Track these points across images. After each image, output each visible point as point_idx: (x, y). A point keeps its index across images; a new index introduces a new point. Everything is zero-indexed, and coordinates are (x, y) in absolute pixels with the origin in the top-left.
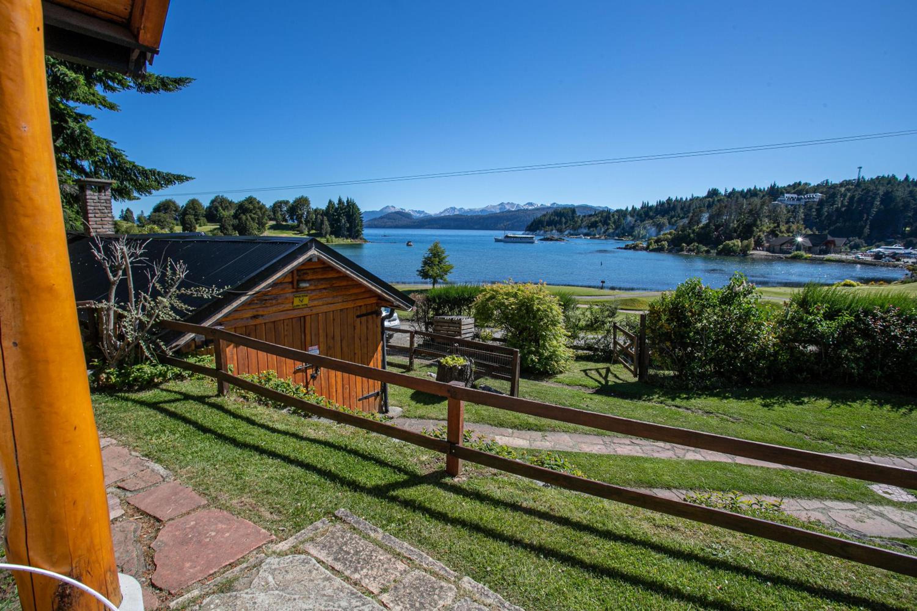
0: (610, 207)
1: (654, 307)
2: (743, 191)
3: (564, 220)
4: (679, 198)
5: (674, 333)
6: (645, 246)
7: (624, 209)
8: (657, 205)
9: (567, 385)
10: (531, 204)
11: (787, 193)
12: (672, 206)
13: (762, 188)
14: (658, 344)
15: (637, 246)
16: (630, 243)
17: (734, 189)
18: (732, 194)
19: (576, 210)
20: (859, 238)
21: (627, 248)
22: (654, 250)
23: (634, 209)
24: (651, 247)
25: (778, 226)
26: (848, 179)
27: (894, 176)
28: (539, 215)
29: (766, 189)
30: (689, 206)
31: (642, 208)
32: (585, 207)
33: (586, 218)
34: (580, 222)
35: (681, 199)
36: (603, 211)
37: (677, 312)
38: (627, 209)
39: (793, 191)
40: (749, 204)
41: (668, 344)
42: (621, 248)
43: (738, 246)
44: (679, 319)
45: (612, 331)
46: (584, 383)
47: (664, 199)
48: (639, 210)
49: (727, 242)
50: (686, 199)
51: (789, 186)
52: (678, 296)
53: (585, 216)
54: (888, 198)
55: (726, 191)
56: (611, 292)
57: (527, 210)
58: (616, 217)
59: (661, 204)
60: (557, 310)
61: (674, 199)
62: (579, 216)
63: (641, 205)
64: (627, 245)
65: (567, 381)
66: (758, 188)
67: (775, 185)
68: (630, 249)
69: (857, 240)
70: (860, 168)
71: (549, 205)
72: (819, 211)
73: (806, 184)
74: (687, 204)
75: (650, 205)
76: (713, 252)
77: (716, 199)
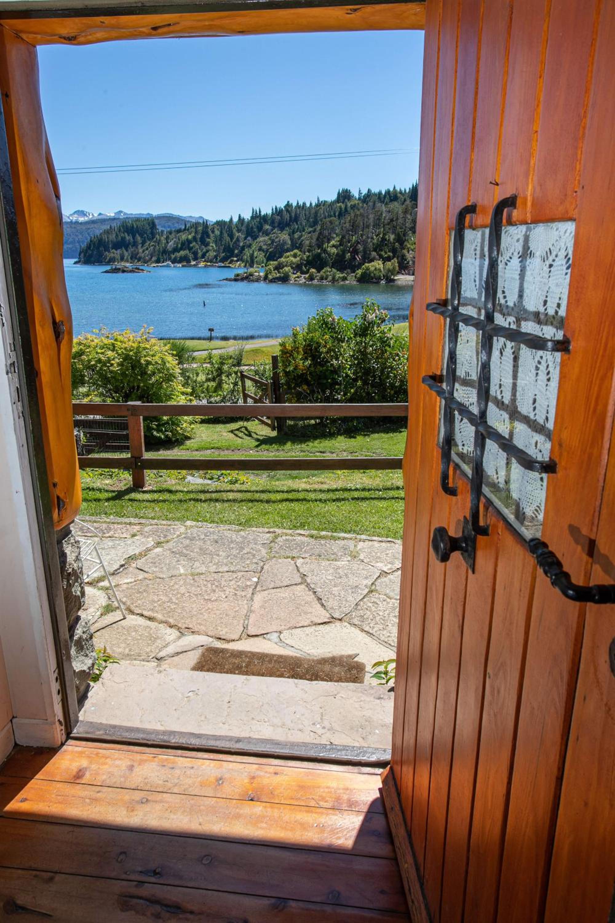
0: (206, 217)
1: (285, 347)
2: (380, 193)
3: (139, 238)
4: (301, 203)
5: (311, 373)
6: (262, 274)
7: (227, 219)
8: (273, 214)
9: (197, 450)
10: (82, 213)
12: (293, 215)
14: (295, 388)
15: (251, 275)
16: (241, 271)
17: (369, 191)
18: (368, 198)
19: (156, 221)
21: (236, 279)
22: (273, 281)
23: (241, 220)
24: (270, 277)
28: (98, 231)
30: (316, 213)
31: (252, 218)
32: (169, 218)
33: (173, 235)
34: (164, 241)
35: (304, 204)
36: (197, 224)
37: (311, 350)
38: (231, 219)
40: (389, 212)
41: (305, 387)
42: (230, 280)
43: (380, 270)
44: (314, 358)
45: (240, 383)
46: (216, 446)
47: (282, 205)
48: (249, 223)
49: (367, 265)
50: (311, 204)
52: (310, 331)
53: (170, 233)
55: (360, 193)
56: (223, 343)
57: (77, 222)
58: (217, 233)
59: (278, 212)
60: (172, 362)
61: (294, 204)
62: (162, 231)
63: (250, 215)
64: (238, 275)
65: (196, 446)
66: (398, 189)
68: (243, 279)
71: (113, 215)
74: (313, 211)
75: (263, 213)
76: (351, 280)
77: (349, 205)
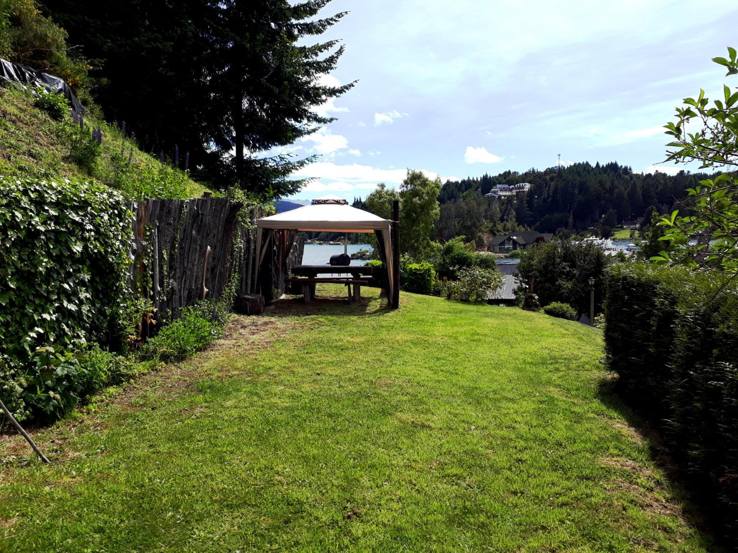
11: (499, 184)
13: (475, 179)
20: (566, 228)
25: (495, 225)
26: (550, 167)
27: (587, 163)
29: (479, 180)
39: (504, 181)
51: (500, 175)
54: (583, 188)
67: (486, 175)
69: (565, 231)
70: (559, 155)
72: (530, 203)
73: (515, 173)
